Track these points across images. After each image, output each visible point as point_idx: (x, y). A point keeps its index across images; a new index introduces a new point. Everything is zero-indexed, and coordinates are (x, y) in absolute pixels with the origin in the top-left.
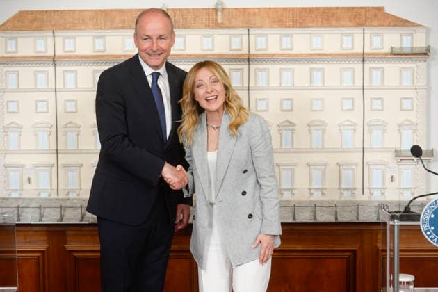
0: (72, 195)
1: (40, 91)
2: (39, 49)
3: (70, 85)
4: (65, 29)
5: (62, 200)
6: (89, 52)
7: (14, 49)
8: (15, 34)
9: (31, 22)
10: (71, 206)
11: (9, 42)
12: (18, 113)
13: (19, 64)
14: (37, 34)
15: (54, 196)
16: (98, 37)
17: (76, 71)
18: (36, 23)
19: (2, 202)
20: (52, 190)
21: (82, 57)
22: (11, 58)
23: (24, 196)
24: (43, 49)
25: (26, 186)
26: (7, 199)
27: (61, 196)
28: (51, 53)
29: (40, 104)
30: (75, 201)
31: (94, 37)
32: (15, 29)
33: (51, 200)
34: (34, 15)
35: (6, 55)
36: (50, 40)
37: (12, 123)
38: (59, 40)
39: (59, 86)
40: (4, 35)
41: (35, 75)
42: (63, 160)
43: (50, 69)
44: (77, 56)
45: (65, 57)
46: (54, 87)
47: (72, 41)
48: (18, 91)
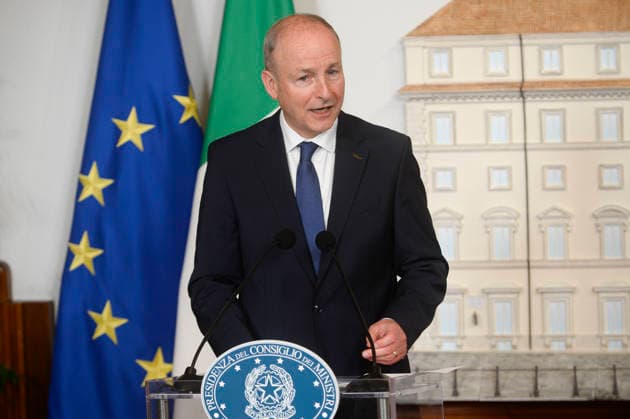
0: (557, 347)
1: (495, 149)
2: (492, 69)
3: (553, 138)
4: (543, 30)
5: (539, 355)
6: (588, 74)
7: (445, 70)
8: (447, 41)
9: (478, 18)
10: (555, 366)
11: (436, 57)
12: (455, 191)
13: (457, 98)
14: (489, 41)
15: (523, 349)
16: (606, 46)
17: (563, 112)
18: (486, 21)
19: (425, 360)
20: (519, 337)
21: (574, 83)
22: (440, 86)
23: (465, 349)
24: (500, 69)
25: (471, 331)
26: (435, 355)
27: (537, 349)
28: (515, 77)
29: (495, 174)
30: (564, 358)
31: (598, 46)
32: (446, 31)
33: (517, 356)
34: (482, 5)
35: (430, 81)
36: (514, 51)
37: (444, 210)
38: (531, 52)
39: (533, 139)
40: (429, 44)
41: (487, 119)
42: (541, 280)
43: (516, 106)
44: (566, 82)
45: (543, 84)
46: (523, 142)
47: (555, 53)
48: (455, 148)
